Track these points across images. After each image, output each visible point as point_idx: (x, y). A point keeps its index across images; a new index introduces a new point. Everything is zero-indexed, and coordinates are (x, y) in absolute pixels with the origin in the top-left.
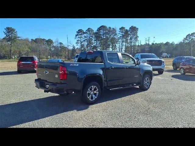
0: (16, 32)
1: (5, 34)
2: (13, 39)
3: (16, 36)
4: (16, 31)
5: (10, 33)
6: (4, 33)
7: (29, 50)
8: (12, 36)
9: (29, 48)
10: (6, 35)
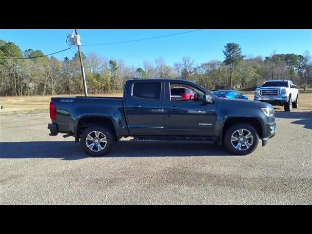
0: (241, 48)
1: (225, 54)
2: (235, 60)
3: (239, 55)
4: (239, 47)
5: (231, 52)
6: (224, 52)
7: (258, 75)
8: (233, 55)
9: (258, 72)
10: (226, 56)
